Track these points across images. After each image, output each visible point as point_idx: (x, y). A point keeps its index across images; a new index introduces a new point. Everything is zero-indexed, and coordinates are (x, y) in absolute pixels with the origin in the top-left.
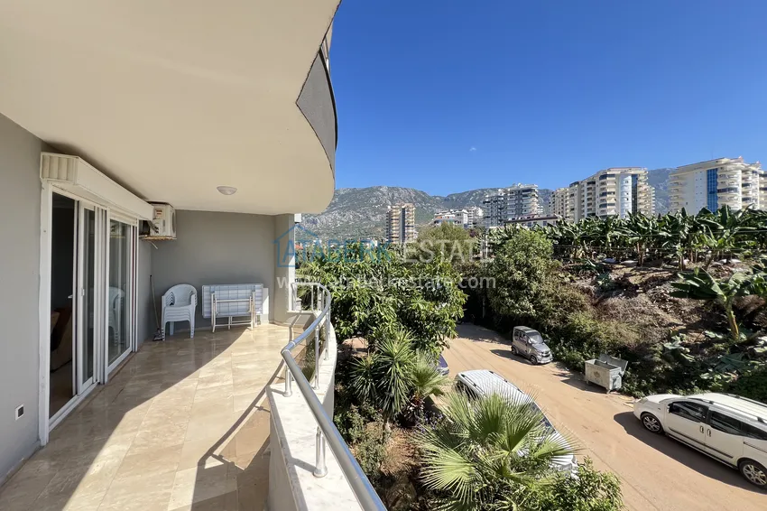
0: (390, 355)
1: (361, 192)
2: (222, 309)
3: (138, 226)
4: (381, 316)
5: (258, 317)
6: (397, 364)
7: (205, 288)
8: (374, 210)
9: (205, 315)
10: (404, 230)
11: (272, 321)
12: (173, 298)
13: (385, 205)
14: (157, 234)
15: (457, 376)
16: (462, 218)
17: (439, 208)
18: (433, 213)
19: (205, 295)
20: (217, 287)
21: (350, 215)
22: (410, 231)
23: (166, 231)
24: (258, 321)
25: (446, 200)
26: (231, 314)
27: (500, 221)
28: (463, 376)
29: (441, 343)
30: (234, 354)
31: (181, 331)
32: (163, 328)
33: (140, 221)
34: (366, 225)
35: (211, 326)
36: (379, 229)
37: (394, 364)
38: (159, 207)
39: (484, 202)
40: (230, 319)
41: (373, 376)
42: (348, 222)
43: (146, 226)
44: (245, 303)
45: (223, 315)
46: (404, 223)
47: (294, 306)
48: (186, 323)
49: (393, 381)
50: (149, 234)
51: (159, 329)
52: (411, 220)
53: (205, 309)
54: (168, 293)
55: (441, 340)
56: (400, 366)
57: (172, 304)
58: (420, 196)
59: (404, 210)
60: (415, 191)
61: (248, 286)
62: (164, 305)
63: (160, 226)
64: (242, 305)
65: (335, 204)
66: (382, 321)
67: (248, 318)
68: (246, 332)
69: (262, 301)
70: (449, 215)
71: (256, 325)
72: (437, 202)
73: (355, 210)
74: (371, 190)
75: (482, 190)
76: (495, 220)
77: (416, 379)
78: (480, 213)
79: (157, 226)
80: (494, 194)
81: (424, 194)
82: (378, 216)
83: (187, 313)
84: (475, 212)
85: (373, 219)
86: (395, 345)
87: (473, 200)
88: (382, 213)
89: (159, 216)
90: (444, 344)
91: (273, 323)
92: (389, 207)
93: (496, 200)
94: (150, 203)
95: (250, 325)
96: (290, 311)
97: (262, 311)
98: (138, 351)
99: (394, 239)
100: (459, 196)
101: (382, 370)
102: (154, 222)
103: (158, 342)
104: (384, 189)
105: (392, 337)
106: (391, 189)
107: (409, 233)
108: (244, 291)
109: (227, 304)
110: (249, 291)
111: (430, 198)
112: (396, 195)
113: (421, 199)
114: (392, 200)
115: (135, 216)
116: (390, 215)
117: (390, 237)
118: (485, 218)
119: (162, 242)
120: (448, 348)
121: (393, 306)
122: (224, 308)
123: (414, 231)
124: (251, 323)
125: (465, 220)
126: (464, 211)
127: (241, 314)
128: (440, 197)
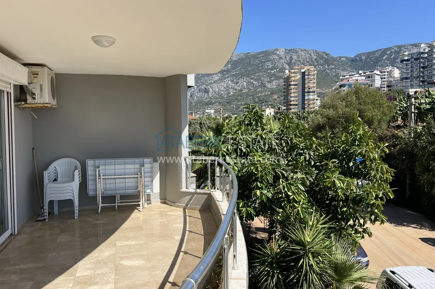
0: (301, 243)
1: (255, 56)
2: (108, 186)
3: (12, 91)
4: (288, 196)
5: (149, 195)
6: (310, 255)
7: (90, 163)
8: (270, 76)
9: (91, 193)
10: (303, 96)
11: (164, 201)
12: (56, 173)
13: (282, 70)
14: (35, 101)
15: (384, 272)
16: (374, 81)
17: (343, 70)
18: (337, 76)
19: (90, 171)
20: (102, 161)
21: (243, 83)
22: (311, 97)
23: (44, 97)
24: (148, 200)
25: (353, 60)
26: (117, 192)
27: (423, 82)
28: (393, 273)
29: (361, 230)
30: (119, 244)
31: (65, 210)
32: (46, 207)
33: (15, 86)
34: (261, 92)
35: (97, 205)
36: (276, 97)
37: (305, 255)
38: (35, 69)
39: (402, 61)
40: (118, 198)
41: (279, 267)
42: (241, 90)
43: (22, 92)
44: (133, 180)
45: (109, 193)
46: (304, 88)
47: (188, 184)
48: (70, 202)
49: (306, 275)
50: (25, 101)
51: (42, 208)
52: (312, 84)
53: (90, 186)
54: (51, 168)
55: (360, 225)
56: (314, 257)
57: (55, 180)
58: (322, 57)
59: (303, 74)
60: (317, 53)
61: (137, 160)
62: (46, 180)
63: (37, 92)
64: (130, 183)
65: (228, 71)
66: (289, 202)
67: (136, 197)
68: (135, 214)
69: (152, 177)
70: (359, 78)
71: (146, 205)
72: (343, 64)
73: (248, 76)
74: (266, 54)
75: (399, 47)
76: (415, 82)
77: (333, 274)
78: (397, 73)
79: (34, 91)
80: (415, 50)
81: (327, 54)
82: (274, 82)
83: (71, 191)
84: (390, 73)
85: (268, 85)
86: (307, 232)
87: (387, 59)
88: (278, 78)
89: (35, 80)
90: (365, 231)
91: (165, 203)
92: (287, 71)
93: (418, 57)
94: (25, 65)
95: (139, 205)
96: (184, 189)
97: (152, 189)
98: (19, 233)
99: (292, 107)
100: (369, 55)
101: (291, 261)
102: (30, 87)
103: (40, 223)
104: (281, 52)
105: (303, 222)
106: (289, 51)
107: (309, 100)
108: (132, 166)
109: (113, 181)
110: (137, 166)
111: (334, 60)
112: (295, 57)
113: (324, 60)
114: (290, 64)
115: (9, 81)
116: (287, 80)
117: (288, 104)
118: (402, 79)
119: (41, 110)
120: (370, 235)
121: (303, 184)
122: (110, 185)
123: (316, 97)
124: (141, 203)
125: (378, 83)
126: (376, 72)
127: (129, 192)
128: (346, 58)
